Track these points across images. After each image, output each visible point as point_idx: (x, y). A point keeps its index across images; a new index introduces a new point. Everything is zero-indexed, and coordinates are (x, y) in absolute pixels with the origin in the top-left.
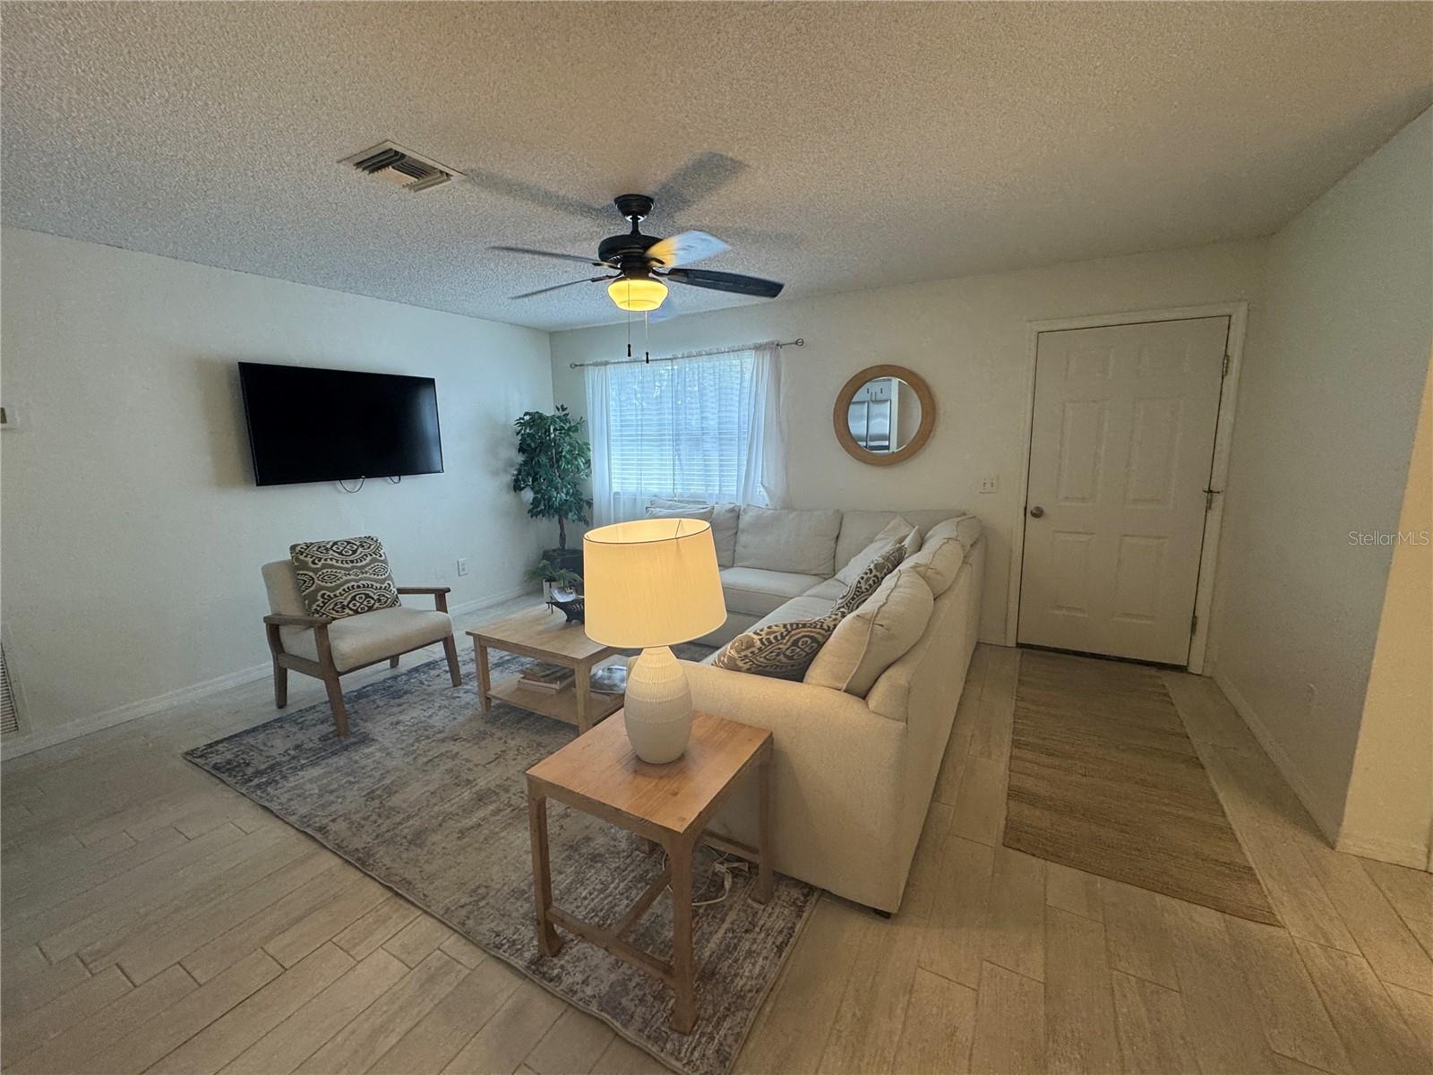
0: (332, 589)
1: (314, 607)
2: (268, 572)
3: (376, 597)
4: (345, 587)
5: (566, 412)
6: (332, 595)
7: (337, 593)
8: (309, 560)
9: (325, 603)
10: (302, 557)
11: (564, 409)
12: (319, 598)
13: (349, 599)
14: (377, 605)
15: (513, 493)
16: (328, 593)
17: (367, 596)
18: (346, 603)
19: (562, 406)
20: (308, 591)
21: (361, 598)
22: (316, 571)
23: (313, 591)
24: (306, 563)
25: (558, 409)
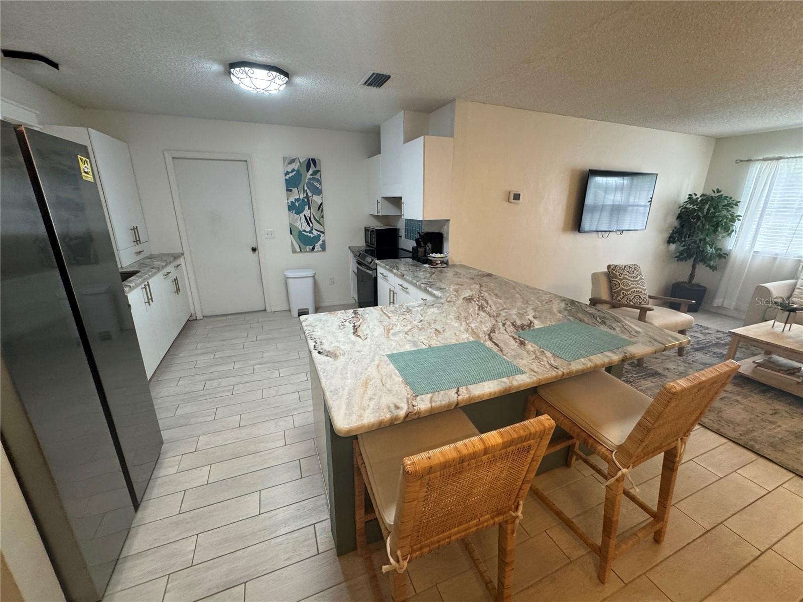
0: (627, 291)
1: (619, 298)
2: (595, 277)
3: (643, 298)
4: (632, 290)
5: (721, 193)
6: (627, 293)
7: (629, 293)
8: (618, 274)
9: (623, 297)
10: (614, 272)
11: (718, 191)
12: (621, 294)
13: (633, 297)
14: (643, 302)
15: (666, 244)
16: (625, 292)
17: (640, 297)
18: (631, 299)
19: (718, 190)
20: (617, 290)
21: (637, 297)
22: (621, 280)
23: (619, 290)
24: (616, 275)
25: (714, 192)
